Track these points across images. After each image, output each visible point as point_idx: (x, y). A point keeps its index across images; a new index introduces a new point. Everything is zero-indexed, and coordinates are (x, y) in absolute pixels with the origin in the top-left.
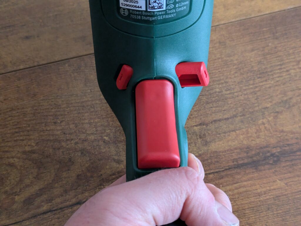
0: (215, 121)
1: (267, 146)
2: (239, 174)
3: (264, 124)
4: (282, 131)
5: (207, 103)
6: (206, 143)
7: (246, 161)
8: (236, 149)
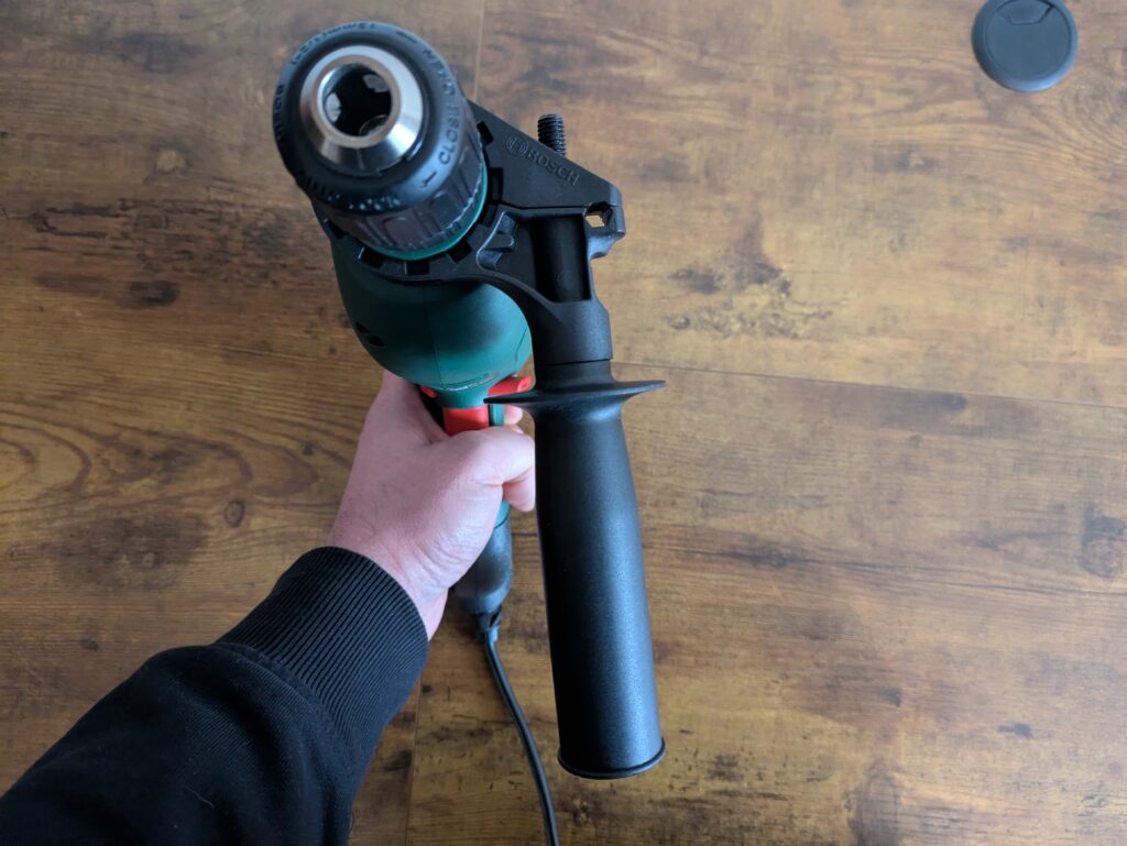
0: (726, 493)
1: (777, 543)
2: (731, 564)
3: (782, 515)
4: (801, 532)
5: (725, 468)
6: (706, 515)
7: (745, 552)
8: (738, 533)
